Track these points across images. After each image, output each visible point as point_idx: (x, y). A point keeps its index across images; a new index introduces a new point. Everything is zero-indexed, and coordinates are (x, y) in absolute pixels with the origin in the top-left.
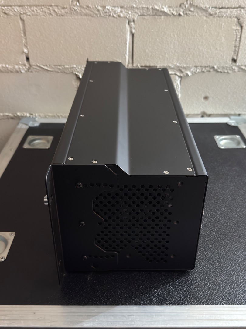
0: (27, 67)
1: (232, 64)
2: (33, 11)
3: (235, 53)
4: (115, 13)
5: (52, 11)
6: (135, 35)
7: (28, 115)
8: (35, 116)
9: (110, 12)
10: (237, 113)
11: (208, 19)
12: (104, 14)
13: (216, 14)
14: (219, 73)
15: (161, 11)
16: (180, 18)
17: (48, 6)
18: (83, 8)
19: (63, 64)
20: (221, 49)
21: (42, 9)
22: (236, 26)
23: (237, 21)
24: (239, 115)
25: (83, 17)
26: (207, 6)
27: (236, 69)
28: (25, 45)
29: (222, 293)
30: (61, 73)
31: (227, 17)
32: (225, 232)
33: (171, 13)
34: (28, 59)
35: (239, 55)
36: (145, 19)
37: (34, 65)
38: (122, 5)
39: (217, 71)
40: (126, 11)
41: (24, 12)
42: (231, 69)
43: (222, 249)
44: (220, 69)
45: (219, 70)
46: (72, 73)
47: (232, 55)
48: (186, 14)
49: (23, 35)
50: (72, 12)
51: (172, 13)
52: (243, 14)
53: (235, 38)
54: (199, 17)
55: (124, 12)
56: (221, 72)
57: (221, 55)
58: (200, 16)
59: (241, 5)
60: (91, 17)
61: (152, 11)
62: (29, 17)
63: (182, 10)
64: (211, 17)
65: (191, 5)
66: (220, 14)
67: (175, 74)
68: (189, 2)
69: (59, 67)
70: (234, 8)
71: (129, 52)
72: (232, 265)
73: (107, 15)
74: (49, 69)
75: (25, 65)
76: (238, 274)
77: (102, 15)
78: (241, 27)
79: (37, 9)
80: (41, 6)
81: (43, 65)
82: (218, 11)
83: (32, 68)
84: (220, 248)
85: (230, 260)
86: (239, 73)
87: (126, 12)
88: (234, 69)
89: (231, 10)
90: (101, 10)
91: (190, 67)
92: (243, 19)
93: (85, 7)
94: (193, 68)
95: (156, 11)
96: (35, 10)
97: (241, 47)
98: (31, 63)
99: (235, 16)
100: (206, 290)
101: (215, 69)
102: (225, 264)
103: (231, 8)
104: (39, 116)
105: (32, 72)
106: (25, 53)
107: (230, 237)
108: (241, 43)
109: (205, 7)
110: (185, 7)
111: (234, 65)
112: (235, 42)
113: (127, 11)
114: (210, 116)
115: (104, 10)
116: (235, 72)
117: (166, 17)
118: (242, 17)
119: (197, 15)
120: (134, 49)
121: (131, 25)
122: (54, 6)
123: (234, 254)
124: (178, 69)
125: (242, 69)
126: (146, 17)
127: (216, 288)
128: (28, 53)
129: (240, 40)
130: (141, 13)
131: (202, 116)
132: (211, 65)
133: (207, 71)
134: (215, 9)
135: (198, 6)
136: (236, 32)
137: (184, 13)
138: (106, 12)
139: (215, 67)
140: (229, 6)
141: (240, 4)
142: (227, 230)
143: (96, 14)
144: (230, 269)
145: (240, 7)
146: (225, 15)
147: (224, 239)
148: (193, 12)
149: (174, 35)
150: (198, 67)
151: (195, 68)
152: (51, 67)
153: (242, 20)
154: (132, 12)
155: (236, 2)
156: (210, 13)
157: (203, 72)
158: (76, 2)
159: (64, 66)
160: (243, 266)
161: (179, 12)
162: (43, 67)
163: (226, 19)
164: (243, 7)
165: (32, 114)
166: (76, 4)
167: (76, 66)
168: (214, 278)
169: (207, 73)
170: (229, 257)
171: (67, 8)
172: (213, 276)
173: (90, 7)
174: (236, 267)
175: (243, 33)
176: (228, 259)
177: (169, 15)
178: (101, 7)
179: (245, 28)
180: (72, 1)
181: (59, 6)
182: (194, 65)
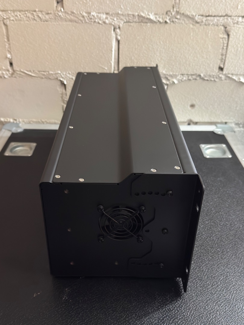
0: (11, 73)
1: (218, 72)
2: (17, 16)
3: (222, 62)
4: (100, 20)
5: (35, 16)
6: (120, 42)
7: (12, 120)
8: (19, 121)
9: (96, 18)
10: (224, 121)
11: (195, 27)
12: (89, 20)
13: (202, 22)
14: (206, 82)
15: (147, 19)
16: (167, 26)
17: (32, 11)
18: (68, 13)
19: (47, 70)
20: (208, 57)
21: (26, 14)
22: (223, 34)
23: (224, 29)
24: (226, 123)
25: (68, 23)
27: (223, 77)
28: (8, 50)
29: (202, 313)
30: (46, 79)
31: (214, 25)
32: (208, 247)
33: (157, 20)
34: (11, 64)
35: (226, 63)
37: (18, 71)
38: (108, 12)
39: (203, 79)
40: (111, 17)
41: (8, 17)
42: (217, 77)
43: (204, 266)
44: (207, 77)
45: (206, 79)
46: (57, 79)
47: (219, 64)
48: (173, 21)
49: (6, 40)
50: (57, 17)
51: (159, 21)
52: (230, 23)
53: (222, 46)
55: (109, 19)
56: (208, 80)
57: (208, 63)
58: (186, 24)
60: (76, 24)
61: (138, 18)
62: (12, 22)
63: (168, 18)
64: (198, 25)
65: (178, 13)
66: (206, 22)
68: (175, 10)
69: (43, 73)
70: (221, 16)
71: (115, 59)
72: (213, 283)
73: (92, 21)
74: (33, 75)
75: (8, 71)
76: (220, 293)
77: (87, 21)
78: (228, 35)
79: (21, 14)
80: (25, 11)
81: (27, 71)
82: (204, 19)
83: (15, 74)
84: (202, 264)
85: (212, 278)
86: (225, 81)
87: (111, 19)
88: (221, 78)
89: (218, 18)
90: (86, 16)
91: (176, 75)
92: (230, 28)
93: (70, 13)
94: (179, 76)
95: (142, 18)
96: (18, 15)
97: (228, 56)
98: (15, 69)
99: (222, 24)
100: (186, 311)
101: (202, 77)
102: (206, 282)
103: (218, 16)
104: (24, 121)
105: (15, 77)
106: (9, 58)
107: (212, 253)
108: (228, 52)
109: (192, 15)
110: (172, 14)
111: (221, 74)
112: (222, 51)
113: (113, 18)
114: (196, 123)
115: (89, 16)
116: (222, 80)
117: (152, 24)
118: (229, 26)
119: (183, 22)
120: (120, 56)
121: (116, 32)
122: (38, 11)
123: (216, 271)
124: (164, 76)
125: (229, 77)
126: (132, 24)
127: (196, 308)
128: (12, 59)
129: (227, 49)
130: (126, 20)
131: (189, 124)
132: (198, 73)
133: (194, 79)
134: (201, 17)
135: (185, 13)
136: (223, 41)
137: (170, 21)
138: (91, 19)
139: (202, 75)
140: (216, 14)
141: (226, 13)
142: (209, 245)
143: (81, 20)
144: (211, 287)
145: (227, 15)
146: (211, 24)
147: (207, 254)
148: (179, 19)
149: (160, 43)
150: (184, 74)
151: (182, 76)
152: (35, 73)
154: (117, 19)
155: (222, 10)
157: (190, 80)
158: (61, 7)
159: (48, 72)
160: (225, 284)
161: (165, 19)
163: (212, 27)
164: (230, 15)
165: (16, 120)
166: (61, 10)
167: (61, 72)
168: (195, 297)
169: (194, 81)
170: (210, 274)
171: (51, 13)
172: (193, 295)
173: (75, 14)
174: (217, 286)
175: (230, 42)
176: (210, 277)
177: (155, 22)
178: (86, 13)
179: (233, 37)
180: (56, 7)
181: (43, 11)
182: (181, 73)
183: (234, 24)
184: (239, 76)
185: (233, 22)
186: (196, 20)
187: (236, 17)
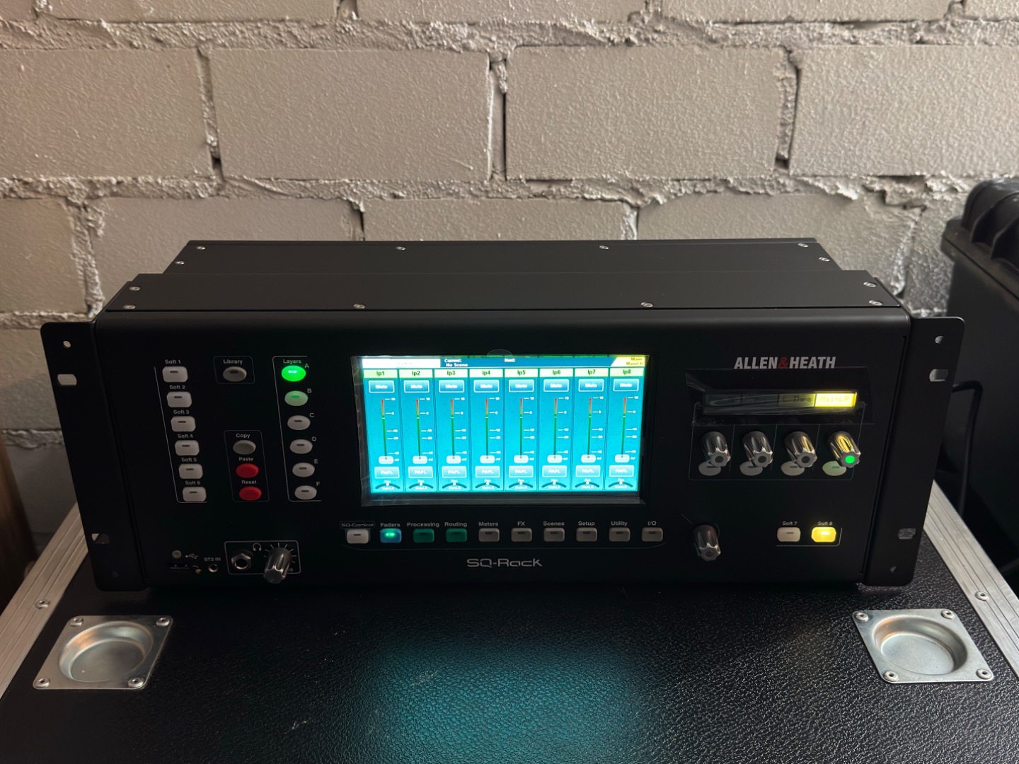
0: (215, 184)
1: (775, 170)
2: (234, 34)
3: (785, 142)
4: (455, 41)
5: (283, 34)
6: (508, 97)
9: (442, 38)
11: (706, 53)
12: (425, 41)
13: (726, 38)
14: (744, 197)
15: (579, 34)
16: (630, 51)
17: (274, 21)
18: (369, 25)
19: (313, 176)
20: (745, 131)
21: (258, 27)
22: (782, 68)
23: (786, 55)
25: (369, 50)
26: (702, 18)
27: (790, 184)
28: (209, 124)
30: (310, 199)
31: (759, 47)
33: (605, 37)
34: (217, 161)
35: (796, 146)
36: (535, 53)
37: (234, 179)
38: (475, 20)
39: (734, 190)
40: (483, 33)
41: (210, 37)
42: (774, 183)
44: (745, 186)
45: (743, 189)
46: (340, 198)
47: (776, 147)
48: (647, 40)
49: (203, 98)
50: (341, 35)
51: (609, 39)
52: (801, 38)
53: (782, 101)
54: (680, 47)
55: (477, 37)
56: (747, 193)
57: (746, 150)
58: (683, 45)
59: (793, 15)
60: (390, 51)
61: (554, 34)
62: (222, 49)
63: (634, 30)
64: (713, 47)
65: (658, 16)
66: (737, 37)
67: (622, 201)
68: (651, 9)
69: (302, 183)
70: (775, 22)
71: (494, 142)
73: (433, 43)
74: (275, 189)
75: (209, 179)
76: (780, 717)
77: (419, 44)
78: (798, 72)
79: (244, 30)
80: (255, 21)
81: (259, 179)
82: (731, 31)
83: (228, 186)
86: (797, 194)
87: (484, 37)
88: (784, 185)
89: (767, 27)
90: (417, 32)
91: (661, 181)
92: (800, 51)
93: (372, 23)
95: (564, 34)
96: (238, 32)
97: (797, 126)
98: (226, 174)
99: (778, 43)
101: (730, 186)
102: (745, 693)
103: (767, 22)
105: (228, 196)
106: (210, 145)
108: (800, 115)
109: (697, 22)
110: (643, 21)
111: (781, 175)
112: (783, 113)
113: (488, 35)
115: (424, 32)
116: (787, 192)
117: (591, 49)
118: (799, 47)
119: (674, 42)
120: (508, 134)
121: (497, 72)
122: (291, 21)
124: (630, 185)
125: (806, 184)
126: (538, 51)
128: (218, 146)
129: (796, 108)
130: (524, 39)
132: (720, 175)
133: (708, 192)
134: (722, 26)
135: (678, 17)
136: (784, 86)
137: (640, 39)
138: (431, 38)
139: (731, 180)
140: (761, 18)
141: (789, 13)
143: (403, 42)
145: (790, 19)
146: (751, 42)
148: (664, 33)
149: (615, 97)
150: (684, 180)
151: (675, 183)
152: (282, 184)
153: (799, 53)
154: (499, 38)
155: (778, 7)
156: (712, 36)
157: (699, 193)
158: (350, 10)
159: (317, 180)
160: (793, 697)
161: (626, 35)
162: (257, 181)
163: (753, 52)
164: (799, 19)
166: (350, 17)
167: (351, 180)
168: (714, 727)
169: (711, 194)
171: (324, 26)
173: (388, 25)
174: (773, 700)
175: (802, 89)
177: (600, 43)
178: (416, 23)
179: (809, 75)
180: (338, 8)
181: (303, 20)
182: (673, 175)
183: (811, 41)
184: (833, 179)
185: (808, 36)
186: (708, 35)
187: (817, 24)
